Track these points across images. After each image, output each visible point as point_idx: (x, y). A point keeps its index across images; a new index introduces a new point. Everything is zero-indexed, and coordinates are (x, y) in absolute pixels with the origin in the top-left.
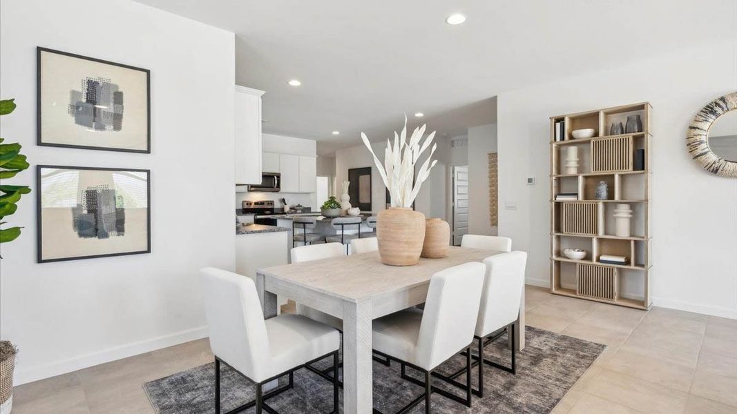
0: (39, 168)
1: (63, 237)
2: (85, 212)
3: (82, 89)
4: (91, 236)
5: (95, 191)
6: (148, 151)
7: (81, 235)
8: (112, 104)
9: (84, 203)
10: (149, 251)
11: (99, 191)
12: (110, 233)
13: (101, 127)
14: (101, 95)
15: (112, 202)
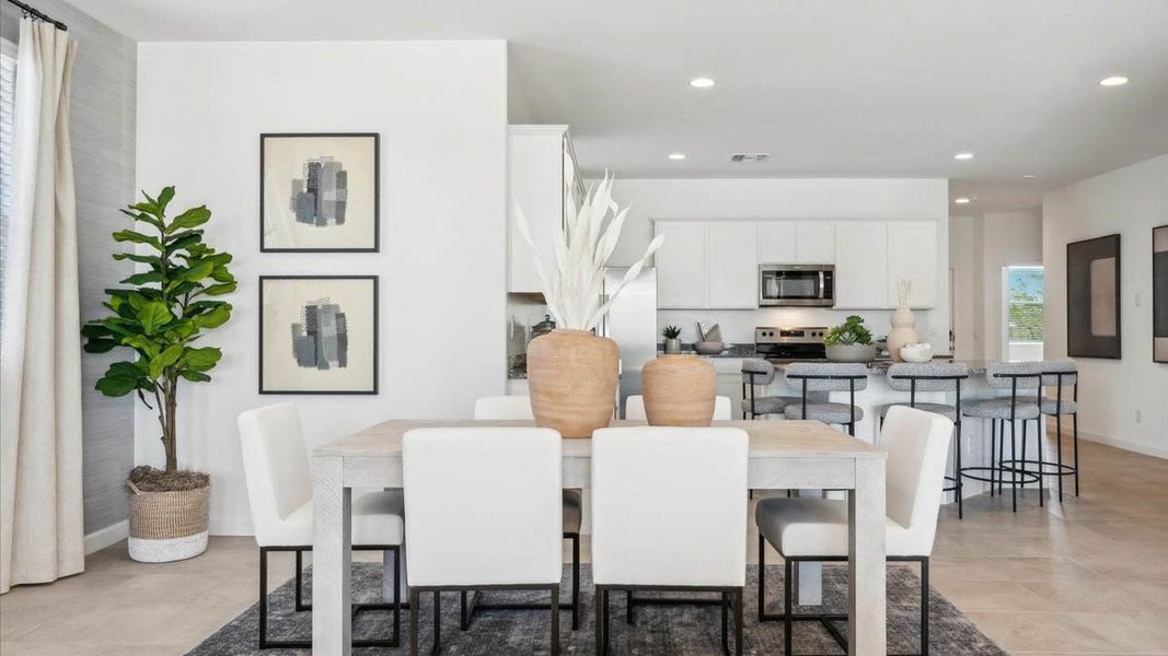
0: (262, 278)
2: (305, 333)
3: (304, 177)
4: (311, 366)
5: (315, 307)
6: (376, 251)
7: (300, 363)
8: (334, 190)
9: (303, 322)
10: (375, 392)
11: (320, 306)
12: (331, 364)
13: (322, 222)
14: (323, 180)
15: (333, 322)
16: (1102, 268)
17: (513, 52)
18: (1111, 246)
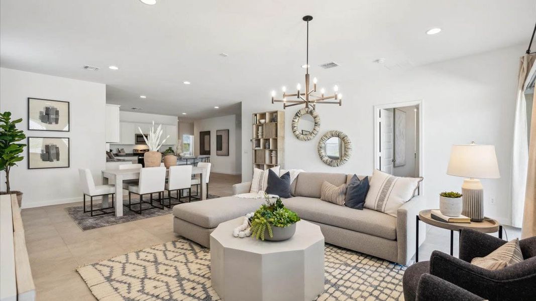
0: (28, 138)
1: (37, 161)
2: (45, 152)
3: (44, 111)
4: (47, 161)
5: (48, 146)
6: (69, 131)
7: (43, 160)
8: (55, 115)
9: (44, 149)
10: (69, 167)
11: (50, 145)
12: (54, 160)
13: (50, 123)
14: (51, 112)
15: (55, 149)
16: (207, 137)
17: (107, 86)
18: (208, 133)
